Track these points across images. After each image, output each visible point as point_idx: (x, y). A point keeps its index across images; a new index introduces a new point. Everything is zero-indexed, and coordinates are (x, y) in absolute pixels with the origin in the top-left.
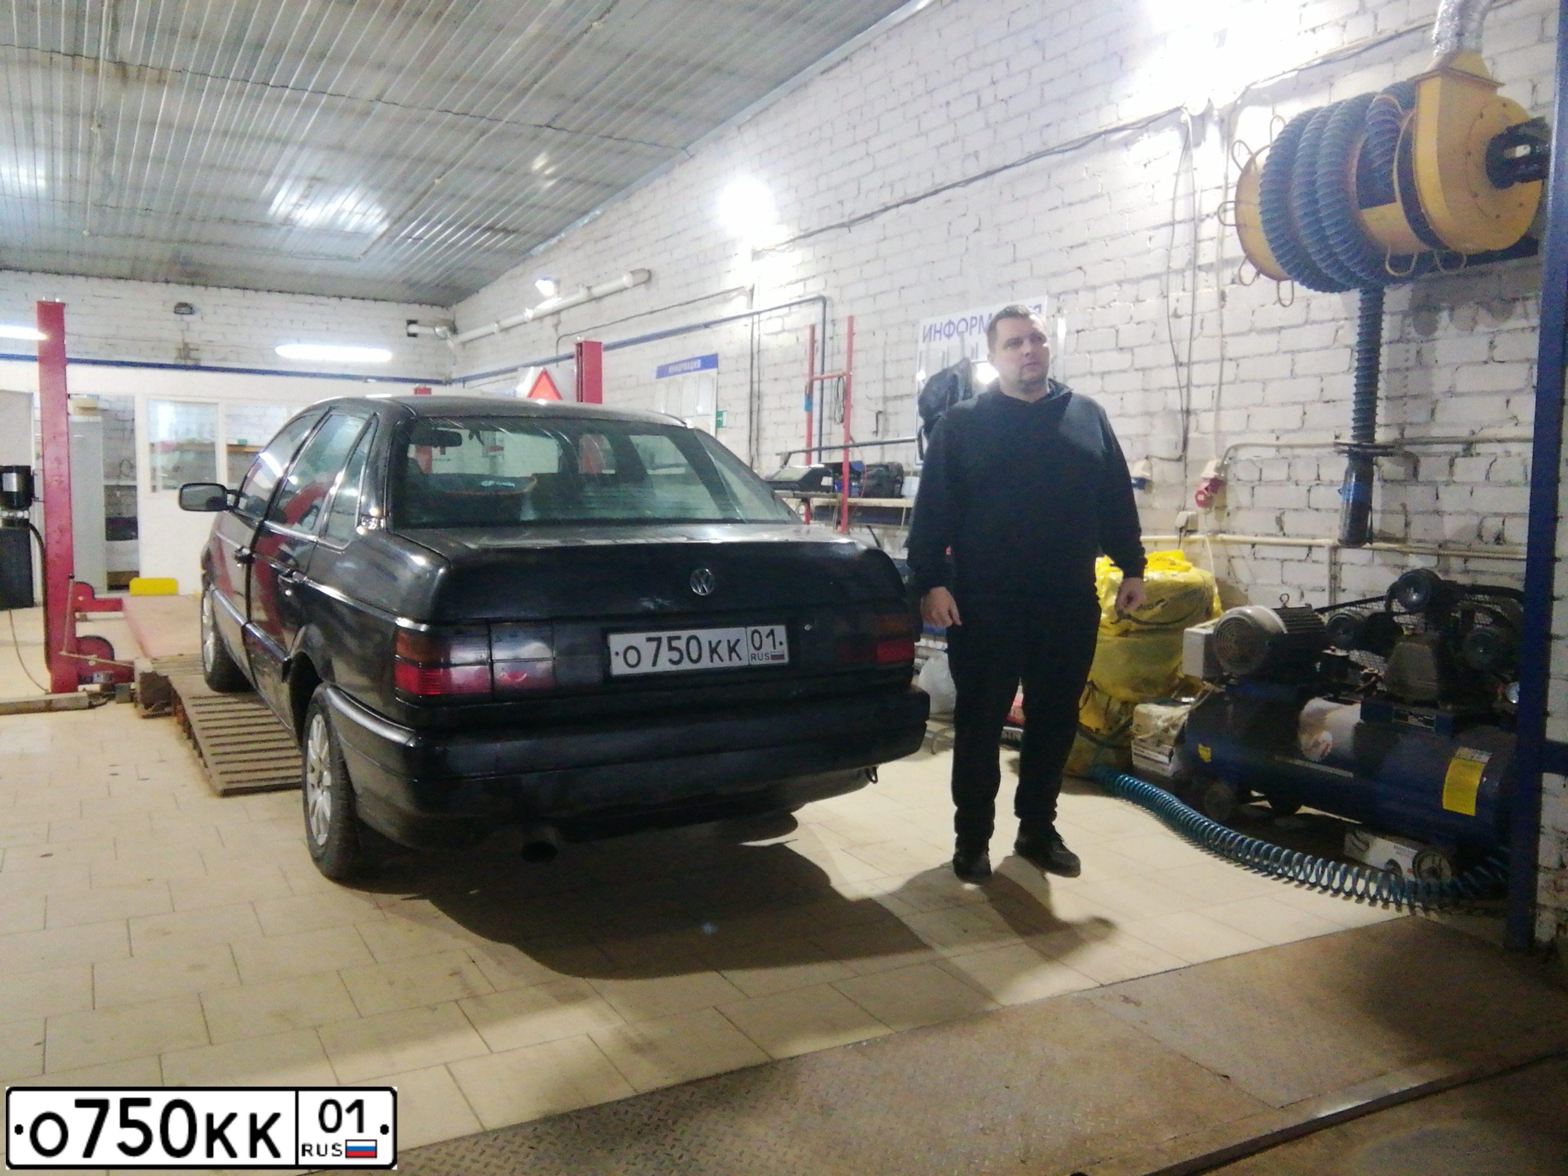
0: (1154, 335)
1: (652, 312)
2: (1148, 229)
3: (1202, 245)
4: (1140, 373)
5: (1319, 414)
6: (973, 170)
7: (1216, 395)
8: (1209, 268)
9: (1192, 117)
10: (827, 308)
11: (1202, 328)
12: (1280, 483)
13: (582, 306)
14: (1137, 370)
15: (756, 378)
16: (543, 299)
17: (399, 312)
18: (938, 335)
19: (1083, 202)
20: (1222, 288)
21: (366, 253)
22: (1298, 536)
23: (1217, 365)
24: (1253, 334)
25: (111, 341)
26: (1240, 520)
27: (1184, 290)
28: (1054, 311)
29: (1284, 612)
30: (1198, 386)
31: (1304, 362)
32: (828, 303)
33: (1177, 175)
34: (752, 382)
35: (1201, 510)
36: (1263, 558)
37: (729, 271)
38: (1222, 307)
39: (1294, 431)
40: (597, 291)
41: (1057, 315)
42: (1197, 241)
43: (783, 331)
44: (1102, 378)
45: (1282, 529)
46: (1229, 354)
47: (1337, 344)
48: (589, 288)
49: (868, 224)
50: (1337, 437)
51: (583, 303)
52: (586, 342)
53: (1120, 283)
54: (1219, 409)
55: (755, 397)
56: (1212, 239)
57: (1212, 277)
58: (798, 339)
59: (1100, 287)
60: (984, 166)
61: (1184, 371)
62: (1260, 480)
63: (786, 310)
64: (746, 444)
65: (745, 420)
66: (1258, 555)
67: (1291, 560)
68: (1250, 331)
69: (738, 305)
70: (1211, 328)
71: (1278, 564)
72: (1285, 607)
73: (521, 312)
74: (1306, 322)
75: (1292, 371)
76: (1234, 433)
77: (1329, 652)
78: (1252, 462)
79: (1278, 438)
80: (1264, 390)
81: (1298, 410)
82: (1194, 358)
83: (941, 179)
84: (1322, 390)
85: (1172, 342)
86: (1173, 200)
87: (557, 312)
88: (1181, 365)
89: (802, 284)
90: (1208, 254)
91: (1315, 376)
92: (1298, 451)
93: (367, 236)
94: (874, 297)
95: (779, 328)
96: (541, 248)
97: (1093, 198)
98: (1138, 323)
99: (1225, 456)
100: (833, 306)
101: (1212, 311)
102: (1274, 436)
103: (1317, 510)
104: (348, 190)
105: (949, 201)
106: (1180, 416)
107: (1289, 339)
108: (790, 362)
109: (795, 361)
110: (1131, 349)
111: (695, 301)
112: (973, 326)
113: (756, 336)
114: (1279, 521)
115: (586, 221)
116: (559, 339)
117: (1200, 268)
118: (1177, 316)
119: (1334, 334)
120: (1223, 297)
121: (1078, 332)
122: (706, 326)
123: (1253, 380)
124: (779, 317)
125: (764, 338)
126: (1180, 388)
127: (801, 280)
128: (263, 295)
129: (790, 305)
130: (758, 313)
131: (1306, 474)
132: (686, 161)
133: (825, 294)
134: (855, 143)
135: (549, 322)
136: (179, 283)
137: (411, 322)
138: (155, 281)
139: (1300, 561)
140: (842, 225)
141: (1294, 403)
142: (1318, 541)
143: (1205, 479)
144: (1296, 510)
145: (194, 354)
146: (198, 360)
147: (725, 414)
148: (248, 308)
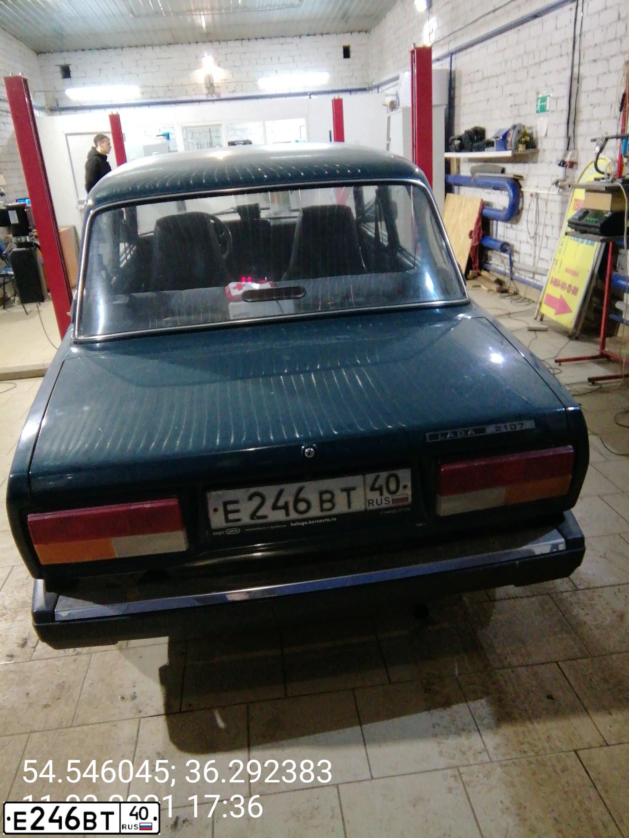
15: (576, 62)
17: (338, 41)
34: (572, 67)
43: (605, 8)
55: (574, 81)
64: (564, 126)
65: (564, 104)
95: (601, 7)
108: (609, 41)
109: (614, 40)
113: (579, 19)
128: (253, 43)
145: (217, 90)
146: (219, 94)
147: (548, 99)
148: (245, 53)
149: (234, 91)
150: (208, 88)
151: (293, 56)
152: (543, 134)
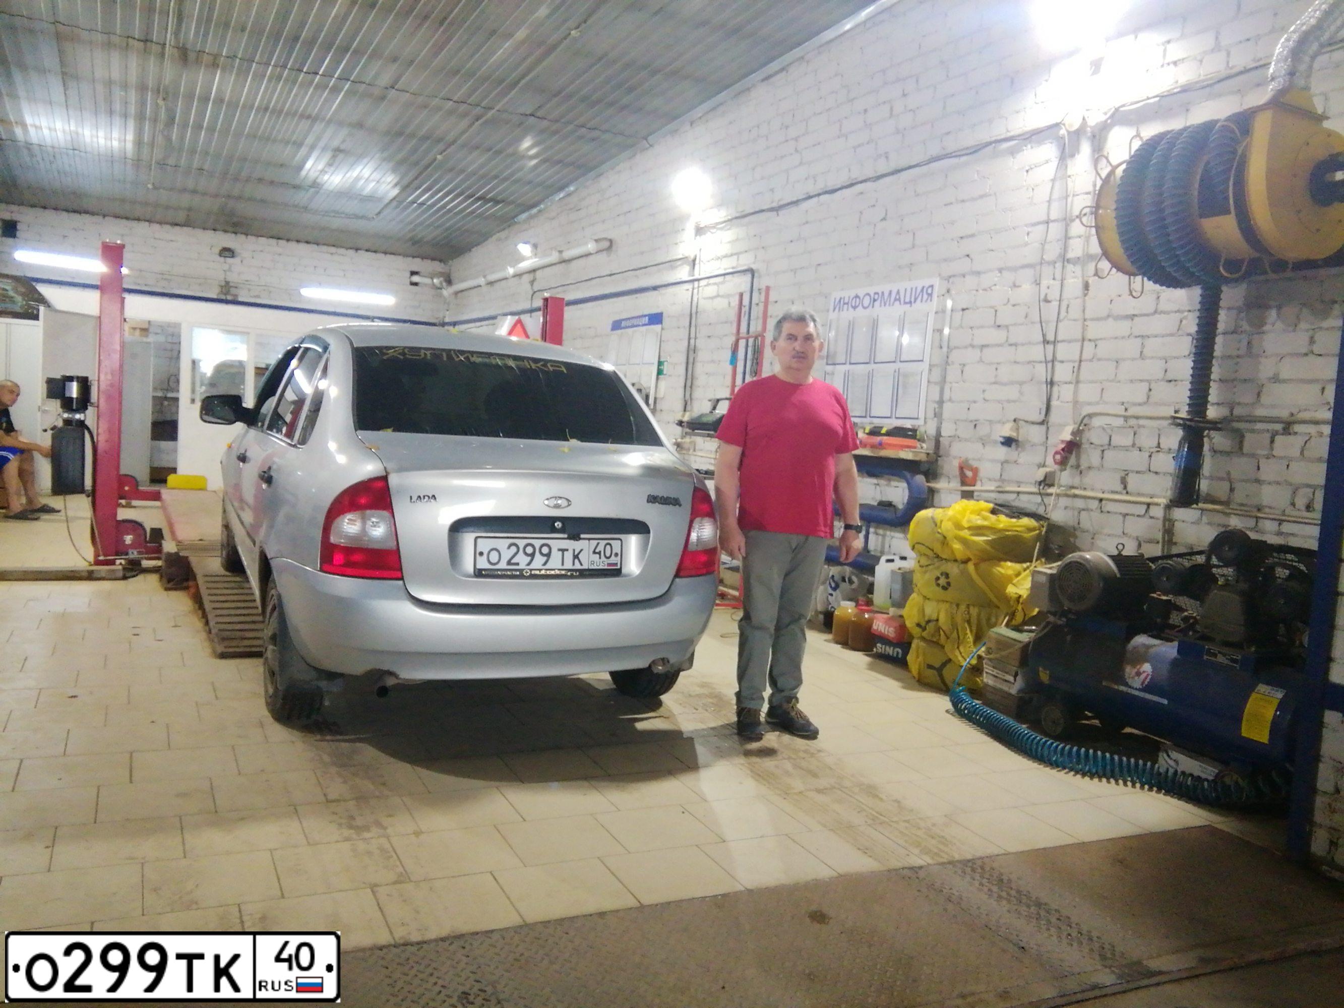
0: (1026, 317)
1: (611, 275)
2: (1026, 226)
3: (1071, 242)
4: (1014, 347)
5: (1163, 392)
6: (883, 168)
7: (1076, 370)
8: (1076, 261)
9: (1069, 132)
10: (755, 280)
11: (1067, 312)
12: (1126, 449)
13: (554, 267)
14: (1011, 345)
15: (693, 335)
16: (523, 259)
17: (403, 265)
18: (846, 306)
19: (973, 199)
20: (1086, 279)
21: (379, 213)
22: (1139, 494)
23: (1079, 344)
24: (1110, 319)
25: (165, 277)
26: (1090, 478)
27: (1054, 279)
28: (944, 291)
29: (1118, 559)
30: (1062, 362)
31: (1152, 346)
32: (756, 275)
33: (1053, 180)
34: (689, 339)
35: (1057, 467)
36: (1108, 512)
37: (676, 244)
38: (1085, 295)
39: (1140, 404)
40: (567, 255)
41: (947, 295)
42: (1067, 238)
43: (718, 296)
44: (981, 351)
45: (1125, 488)
46: (1090, 335)
47: (1180, 332)
48: (561, 252)
49: (794, 209)
50: (1176, 412)
51: (555, 264)
52: (551, 298)
53: (1000, 270)
54: (1078, 382)
55: (691, 351)
56: (1080, 237)
57: (1078, 269)
58: (729, 303)
59: (984, 273)
60: (893, 166)
61: (1050, 348)
62: (1110, 444)
63: (720, 279)
64: (681, 391)
65: (681, 369)
66: (1105, 509)
67: (1133, 515)
68: (1108, 316)
69: (683, 273)
70: (1075, 312)
71: (1121, 517)
72: (1120, 555)
73: (504, 269)
74: (1156, 312)
75: (1141, 352)
76: (1089, 404)
77: (1155, 595)
78: (1103, 429)
79: (1126, 410)
80: (1117, 368)
81: (1145, 386)
82: (1059, 338)
83: (856, 174)
84: (1166, 371)
85: (1041, 322)
86: (1049, 202)
87: (533, 271)
88: (1048, 343)
89: (736, 257)
90: (1076, 249)
91: (1161, 359)
92: (1142, 422)
93: (380, 199)
94: (795, 271)
95: (715, 294)
96: (524, 216)
97: (981, 197)
98: (1014, 305)
99: (1082, 422)
100: (760, 277)
101: (1076, 298)
102: (1123, 407)
103: (1156, 473)
104: (365, 161)
105: (862, 193)
106: (1045, 386)
107: (1141, 327)
108: (722, 323)
109: (726, 322)
110: (1007, 327)
111: (646, 267)
112: (875, 300)
113: (695, 299)
114: (1124, 482)
115: (562, 195)
116: (535, 292)
117: (1068, 261)
118: (1047, 301)
119: (1178, 323)
120: (1086, 286)
121: (963, 310)
122: (655, 288)
123: (1108, 360)
124: (715, 284)
125: (701, 302)
126: (1046, 362)
127: (735, 254)
128: (293, 245)
129: (724, 275)
130: (698, 280)
131: (1148, 441)
132: (647, 149)
133: (754, 267)
134: (787, 141)
135: (526, 278)
136: (225, 231)
137: (413, 273)
138: (204, 229)
139: (1138, 516)
140: (772, 210)
141: (1141, 381)
142: (1156, 500)
143: (1063, 441)
144: (1138, 472)
145: (233, 291)
146: (236, 296)
147: (666, 364)
148: (280, 255)
149: (258, 297)
150: (222, 287)
151: (344, 270)
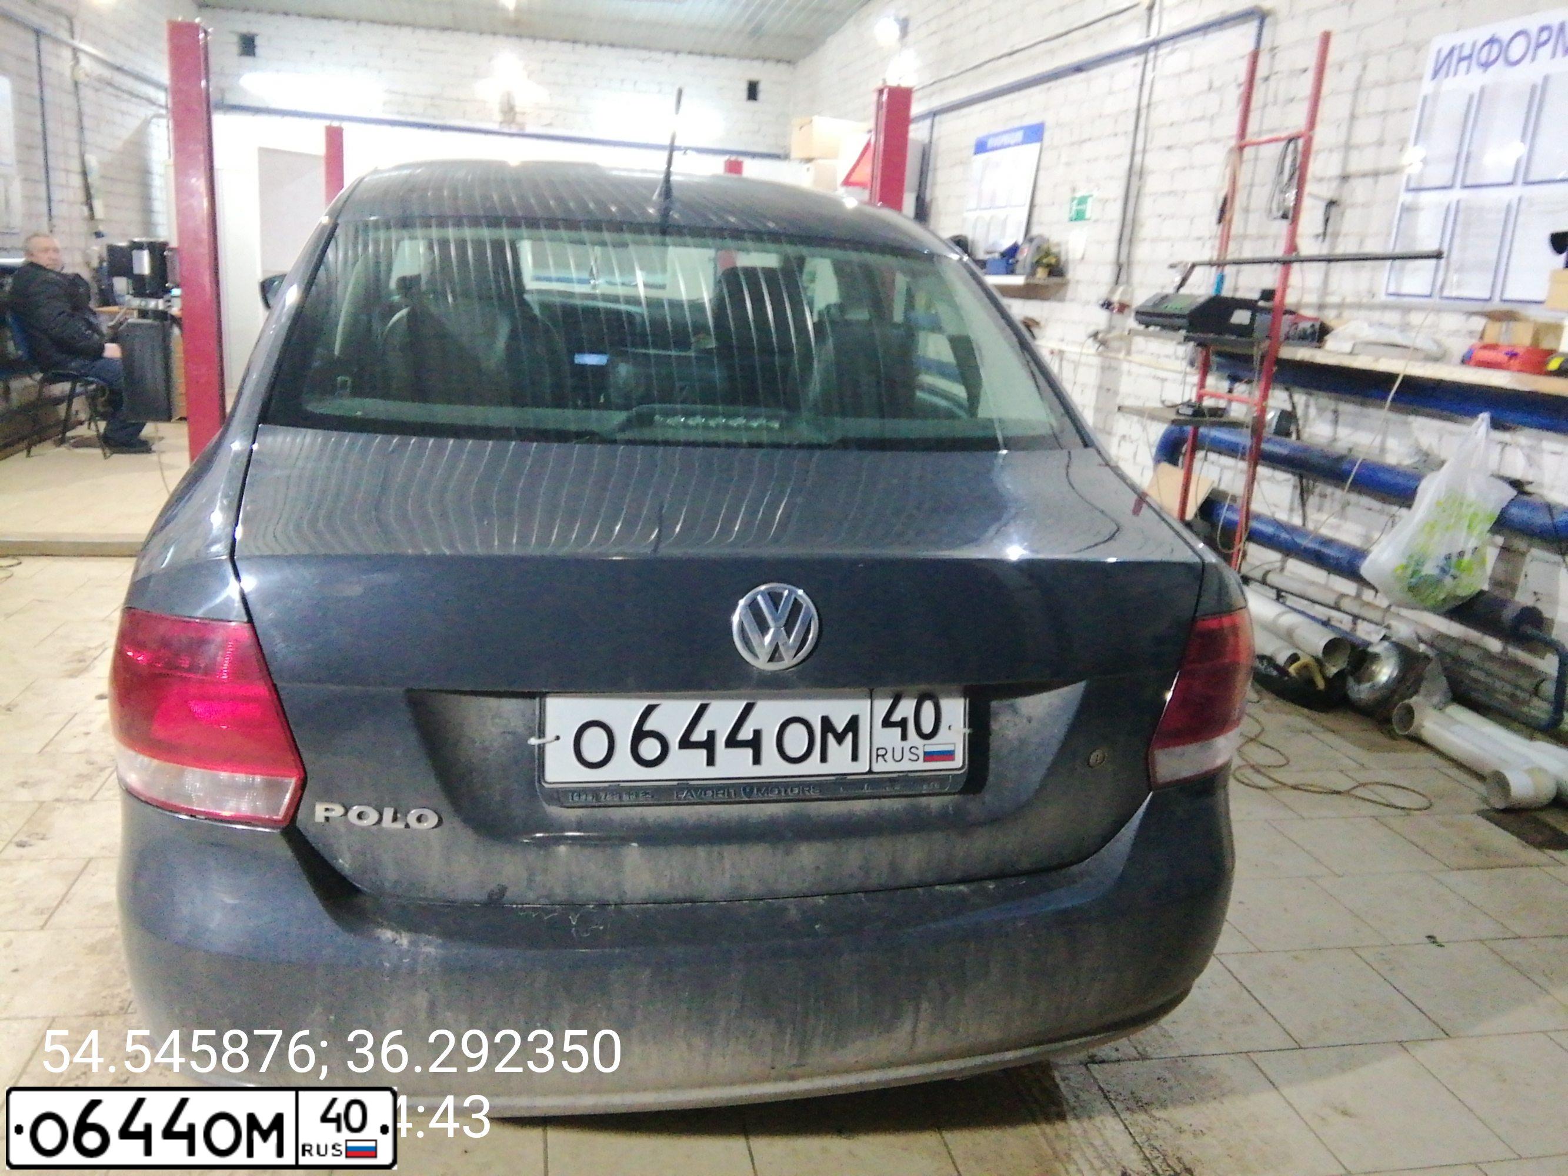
10: (1264, 29)
15: (1139, 146)
25: (434, 102)
32: (1268, 19)
34: (1133, 154)
43: (1190, 70)
55: (1135, 175)
58: (1211, 82)
64: (1113, 247)
65: (1115, 211)
69: (1128, 34)
95: (1184, 67)
111: (1066, 33)
112: (1539, 45)
113: (1148, 81)
124: (1186, 48)
125: (1159, 85)
128: (593, 50)
129: (1205, 28)
130: (1157, 44)
133: (1264, 5)
136: (507, 36)
138: (480, 33)
145: (519, 118)
146: (522, 126)
147: (1090, 200)
148: (577, 65)
150: (504, 112)
151: (658, 83)
152: (1079, 256)
